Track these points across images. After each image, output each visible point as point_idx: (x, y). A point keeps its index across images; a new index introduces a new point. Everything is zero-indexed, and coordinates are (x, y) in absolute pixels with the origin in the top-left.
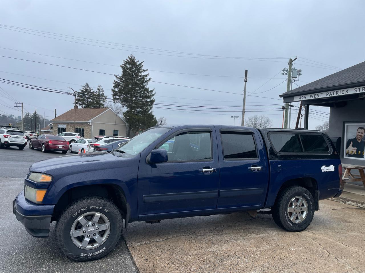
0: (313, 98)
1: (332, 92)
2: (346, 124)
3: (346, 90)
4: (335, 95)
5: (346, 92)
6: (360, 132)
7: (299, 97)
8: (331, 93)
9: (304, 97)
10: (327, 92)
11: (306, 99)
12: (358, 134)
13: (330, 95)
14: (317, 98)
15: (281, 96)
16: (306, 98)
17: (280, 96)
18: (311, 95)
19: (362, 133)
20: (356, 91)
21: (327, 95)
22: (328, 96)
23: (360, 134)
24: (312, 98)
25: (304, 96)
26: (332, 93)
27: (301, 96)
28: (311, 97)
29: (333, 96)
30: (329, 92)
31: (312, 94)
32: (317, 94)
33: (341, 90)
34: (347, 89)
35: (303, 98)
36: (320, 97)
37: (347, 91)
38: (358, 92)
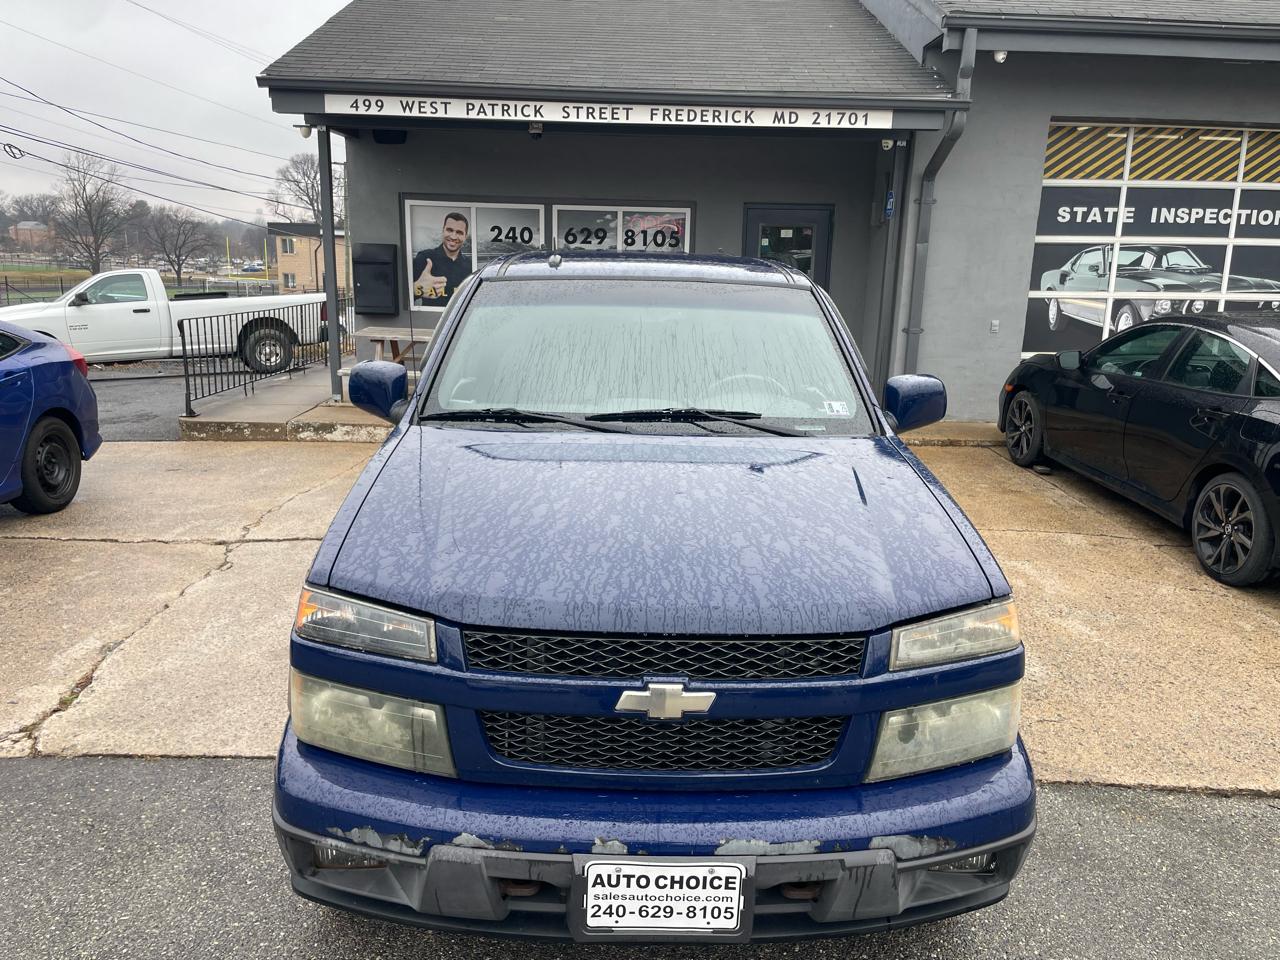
0: (415, 113)
1: (485, 103)
2: (408, 203)
3: (535, 106)
4: (498, 116)
5: (537, 111)
6: (452, 227)
7: (352, 98)
8: (482, 106)
9: (373, 103)
10: (466, 101)
11: (382, 113)
12: (447, 233)
13: (479, 112)
14: (429, 115)
15: (261, 82)
16: (382, 107)
17: (258, 79)
18: (404, 100)
19: (459, 232)
20: (566, 115)
21: (468, 110)
22: (473, 115)
23: (454, 235)
24: (407, 113)
25: (373, 99)
26: (488, 110)
27: (361, 99)
28: (404, 110)
29: (489, 116)
30: (477, 103)
31: (410, 100)
32: (429, 100)
33: (520, 104)
34: (538, 104)
35: (369, 106)
36: (441, 114)
37: (539, 111)
38: (573, 119)
